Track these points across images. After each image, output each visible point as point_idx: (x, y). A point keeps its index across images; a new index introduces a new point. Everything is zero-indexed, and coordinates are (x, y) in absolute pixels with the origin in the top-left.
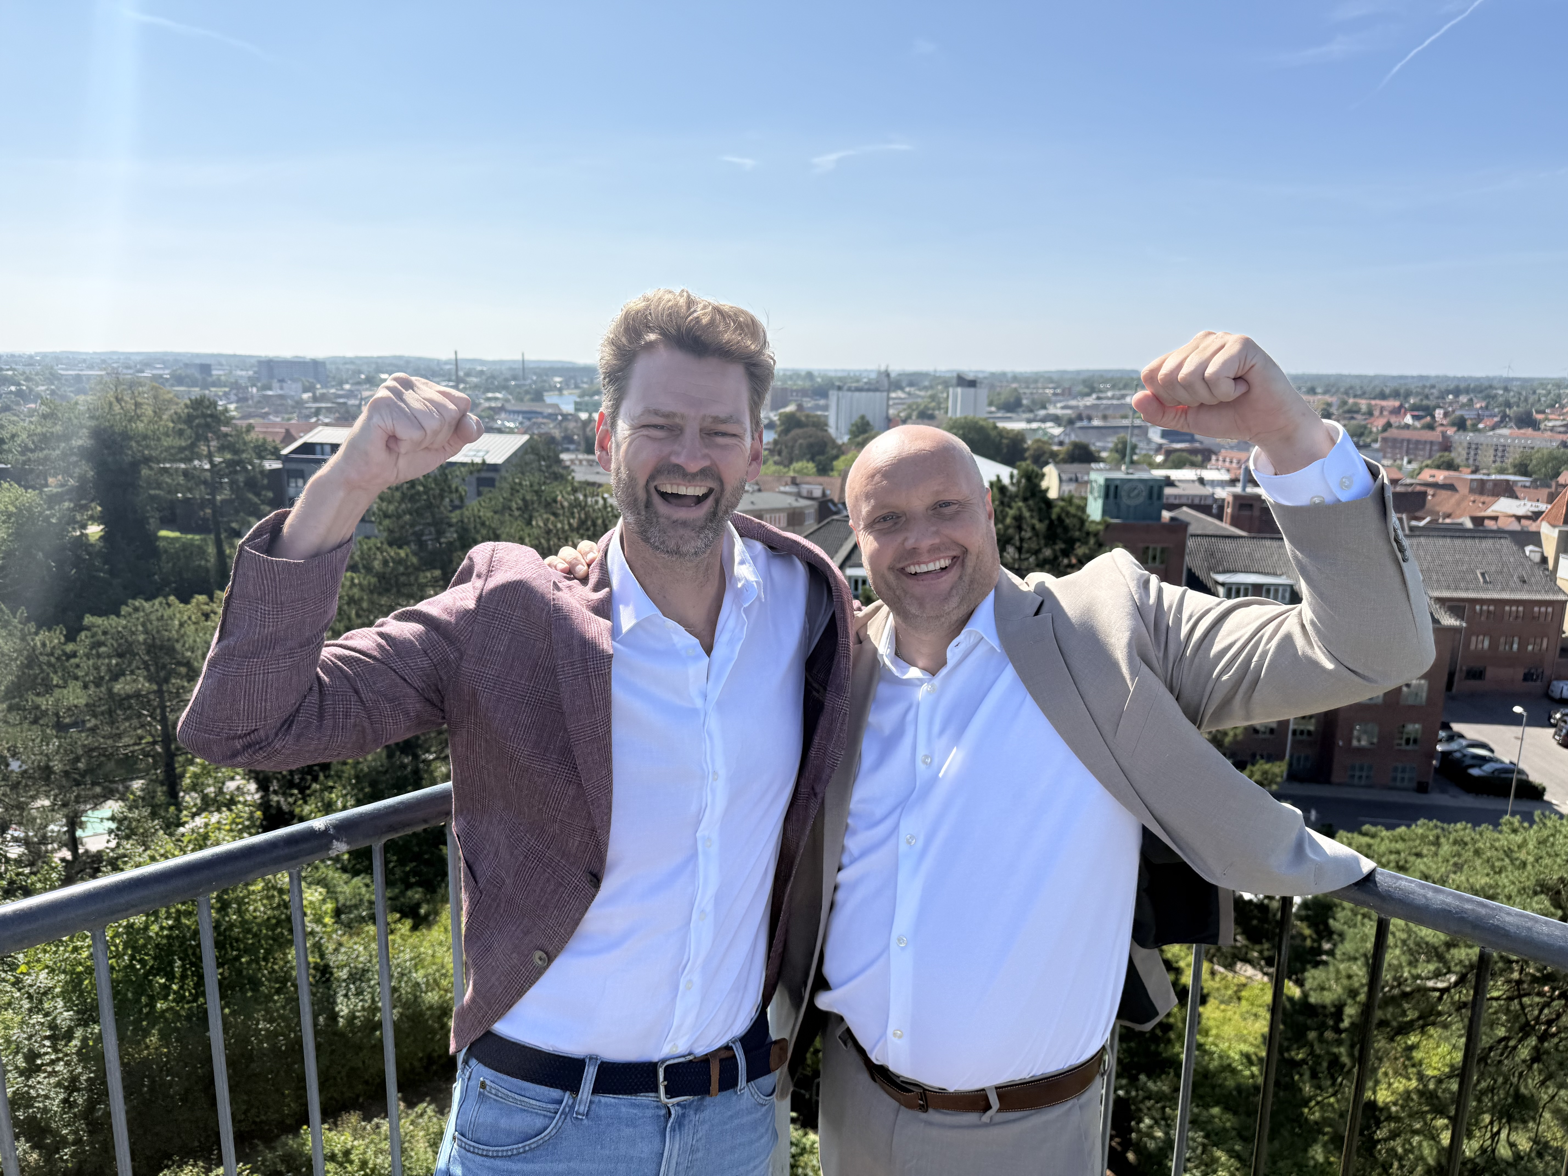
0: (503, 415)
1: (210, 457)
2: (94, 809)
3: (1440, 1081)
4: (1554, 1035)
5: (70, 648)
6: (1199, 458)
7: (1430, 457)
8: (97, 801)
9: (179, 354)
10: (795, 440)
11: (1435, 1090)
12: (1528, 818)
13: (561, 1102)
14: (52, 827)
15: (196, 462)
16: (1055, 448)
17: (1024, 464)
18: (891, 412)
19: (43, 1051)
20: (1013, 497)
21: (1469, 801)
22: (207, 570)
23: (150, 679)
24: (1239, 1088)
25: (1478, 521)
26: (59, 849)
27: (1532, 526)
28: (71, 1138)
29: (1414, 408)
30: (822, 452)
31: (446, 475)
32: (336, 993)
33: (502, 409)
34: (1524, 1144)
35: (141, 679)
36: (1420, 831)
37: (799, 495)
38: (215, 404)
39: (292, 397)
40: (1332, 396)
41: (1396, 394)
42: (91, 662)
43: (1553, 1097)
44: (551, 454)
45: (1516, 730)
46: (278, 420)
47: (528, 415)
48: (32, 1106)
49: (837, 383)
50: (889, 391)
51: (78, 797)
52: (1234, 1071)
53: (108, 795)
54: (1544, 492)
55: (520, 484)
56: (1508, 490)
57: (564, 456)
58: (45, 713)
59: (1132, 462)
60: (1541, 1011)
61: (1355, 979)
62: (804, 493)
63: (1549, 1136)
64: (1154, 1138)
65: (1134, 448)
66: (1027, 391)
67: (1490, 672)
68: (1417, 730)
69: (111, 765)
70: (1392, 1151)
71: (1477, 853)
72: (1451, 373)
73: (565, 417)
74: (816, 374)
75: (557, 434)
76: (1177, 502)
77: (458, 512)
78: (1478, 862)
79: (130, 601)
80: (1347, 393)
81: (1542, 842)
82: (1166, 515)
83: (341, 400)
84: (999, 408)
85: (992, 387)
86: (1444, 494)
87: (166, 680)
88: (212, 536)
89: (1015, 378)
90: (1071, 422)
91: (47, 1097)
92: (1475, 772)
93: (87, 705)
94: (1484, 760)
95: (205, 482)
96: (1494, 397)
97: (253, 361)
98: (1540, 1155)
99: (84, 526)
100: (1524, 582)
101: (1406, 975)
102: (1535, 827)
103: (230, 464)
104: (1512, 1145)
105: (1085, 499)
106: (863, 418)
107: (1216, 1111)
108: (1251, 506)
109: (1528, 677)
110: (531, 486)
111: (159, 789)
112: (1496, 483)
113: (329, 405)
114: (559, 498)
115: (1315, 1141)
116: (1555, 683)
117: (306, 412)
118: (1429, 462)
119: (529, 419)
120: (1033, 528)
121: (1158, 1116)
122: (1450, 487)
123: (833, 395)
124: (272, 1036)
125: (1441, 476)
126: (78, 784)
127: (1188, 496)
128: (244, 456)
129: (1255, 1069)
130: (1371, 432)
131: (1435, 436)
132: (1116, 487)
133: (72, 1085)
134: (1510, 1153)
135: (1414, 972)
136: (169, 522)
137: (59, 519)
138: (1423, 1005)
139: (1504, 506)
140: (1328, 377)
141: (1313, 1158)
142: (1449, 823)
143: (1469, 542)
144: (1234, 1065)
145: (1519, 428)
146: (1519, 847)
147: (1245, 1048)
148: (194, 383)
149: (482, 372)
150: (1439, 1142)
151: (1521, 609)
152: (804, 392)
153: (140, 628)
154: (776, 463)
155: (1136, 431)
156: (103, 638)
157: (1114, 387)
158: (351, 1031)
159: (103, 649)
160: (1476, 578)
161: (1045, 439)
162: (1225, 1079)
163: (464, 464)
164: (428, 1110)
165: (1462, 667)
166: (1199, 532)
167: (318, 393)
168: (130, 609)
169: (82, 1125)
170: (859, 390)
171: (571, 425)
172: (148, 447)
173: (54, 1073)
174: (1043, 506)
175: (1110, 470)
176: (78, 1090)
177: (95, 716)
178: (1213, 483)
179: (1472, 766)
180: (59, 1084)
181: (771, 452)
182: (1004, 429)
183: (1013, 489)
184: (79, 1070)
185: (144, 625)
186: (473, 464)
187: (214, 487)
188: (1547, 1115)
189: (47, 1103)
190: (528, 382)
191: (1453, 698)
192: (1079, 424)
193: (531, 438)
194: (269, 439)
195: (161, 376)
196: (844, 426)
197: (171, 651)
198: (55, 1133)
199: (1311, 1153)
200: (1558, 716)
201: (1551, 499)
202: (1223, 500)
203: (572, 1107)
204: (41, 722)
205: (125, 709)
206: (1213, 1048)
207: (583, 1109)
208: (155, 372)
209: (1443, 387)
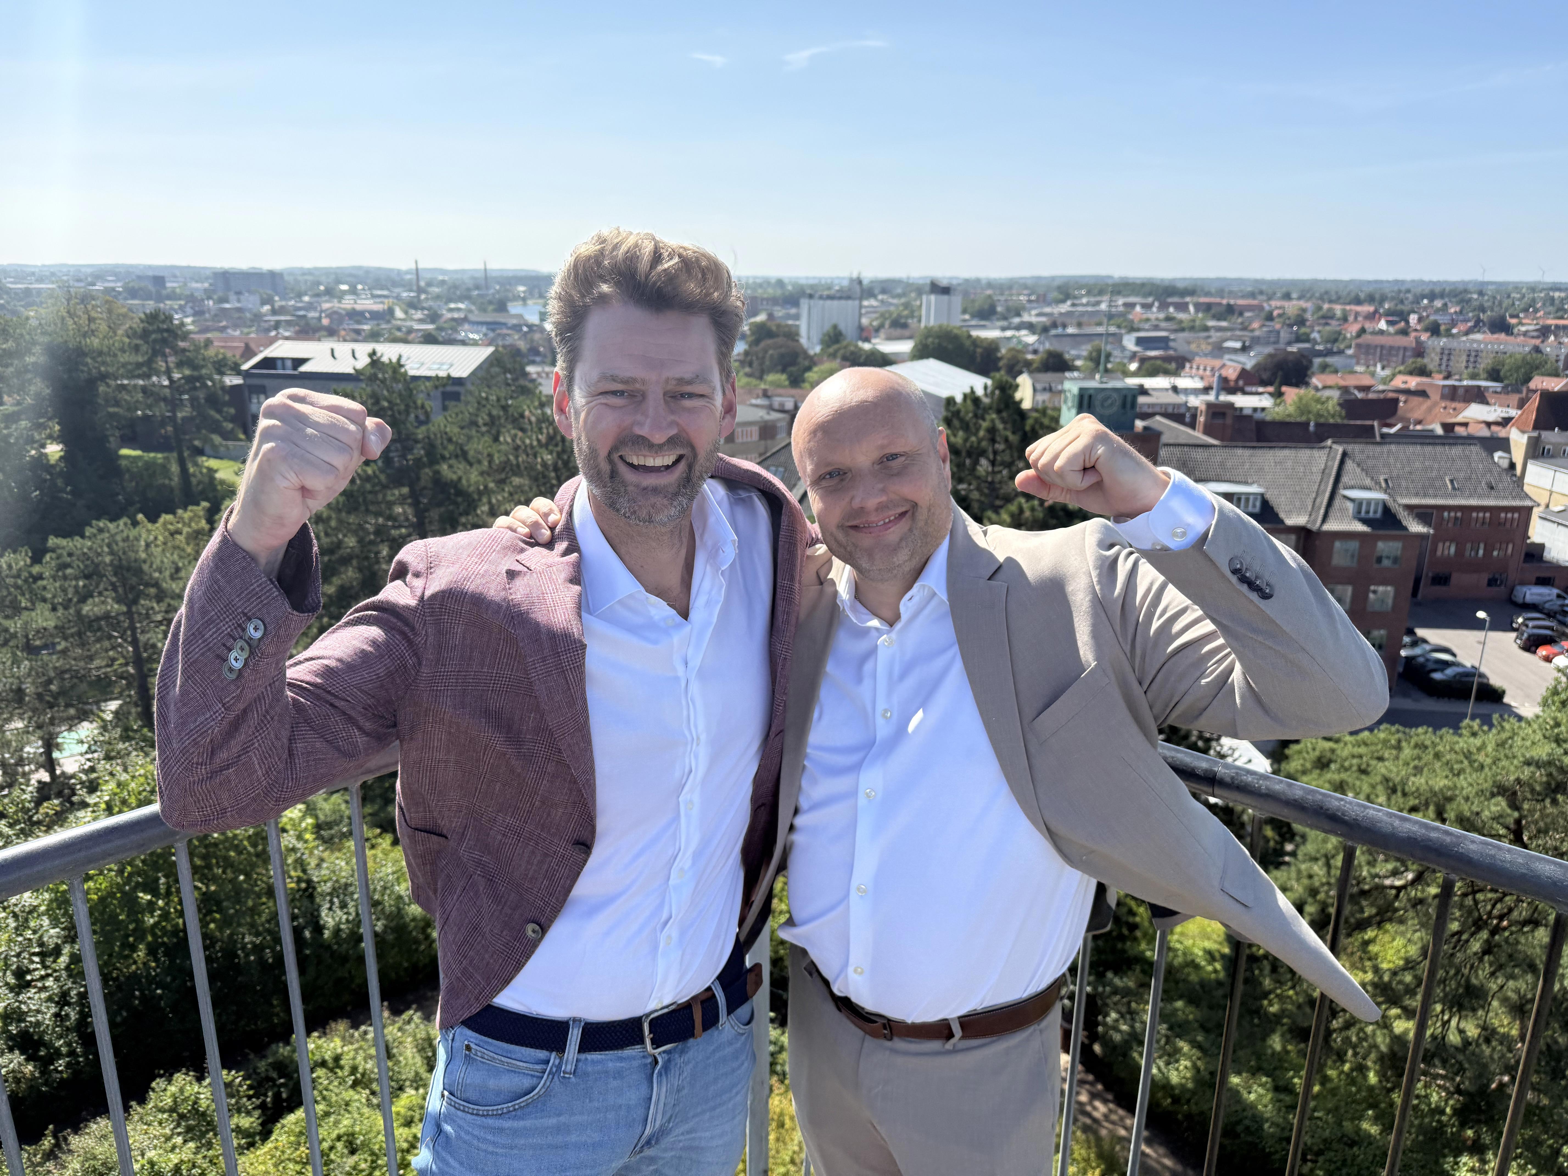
0: (466, 326)
1: (168, 373)
2: (70, 730)
3: (1394, 973)
4: (1505, 929)
5: (36, 569)
6: (1173, 366)
7: (1403, 363)
8: (73, 722)
9: (132, 266)
10: (765, 351)
11: (1390, 982)
12: (1487, 721)
13: (548, 1062)
14: (27, 749)
15: (155, 379)
16: (1030, 357)
17: (997, 375)
18: (865, 321)
19: (32, 967)
20: (987, 409)
21: (1430, 705)
22: (172, 490)
23: (118, 601)
24: (1203, 984)
25: (1448, 427)
26: (37, 770)
27: (1502, 432)
28: (64, 1050)
29: (1388, 313)
30: (794, 363)
31: (411, 390)
32: (320, 906)
33: (465, 320)
34: (1472, 1031)
35: (109, 600)
36: (1382, 735)
37: (770, 408)
38: (170, 318)
39: (250, 310)
40: (1308, 300)
41: (1371, 299)
42: (57, 584)
43: (1502, 987)
44: (517, 366)
45: (1479, 635)
46: (237, 333)
47: (492, 326)
48: (24, 1021)
49: (808, 291)
50: (861, 299)
51: (52, 719)
52: (1197, 967)
53: (84, 716)
54: (1515, 398)
55: (487, 399)
56: (1479, 396)
57: (531, 369)
58: (14, 636)
59: (1106, 371)
60: (1493, 906)
61: (1316, 879)
62: (776, 406)
63: (1496, 1023)
64: (1120, 1031)
65: (1108, 355)
66: (1002, 298)
67: (1457, 579)
68: (1382, 637)
69: (84, 686)
70: (1347, 1040)
71: (1437, 756)
72: (1427, 278)
73: (530, 327)
74: (786, 281)
75: (522, 345)
76: (1150, 411)
77: (423, 428)
78: (1437, 765)
79: (94, 522)
80: (1321, 298)
81: (1501, 745)
82: (1139, 424)
83: (301, 313)
84: (973, 316)
85: (966, 294)
86: (1415, 400)
87: (135, 602)
88: (175, 455)
89: (990, 285)
90: (1045, 330)
91: (38, 1011)
92: (1437, 676)
93: (56, 627)
94: (1446, 664)
95: (165, 399)
96: (1469, 300)
97: (208, 273)
98: (1488, 1041)
99: (43, 446)
100: (1492, 488)
101: (1365, 873)
102: (1494, 731)
103: (189, 379)
104: (1461, 1032)
105: (1059, 410)
106: (835, 327)
107: (1179, 1004)
108: (1223, 415)
109: (1492, 582)
110: (498, 400)
111: (133, 710)
112: (1468, 389)
113: (288, 318)
114: (527, 413)
115: (1273, 1031)
116: (1518, 588)
117: (266, 325)
118: (1402, 368)
119: (493, 330)
120: (1006, 440)
121: (1124, 1010)
122: (1422, 393)
123: (804, 303)
124: (258, 949)
125: (1413, 382)
126: (51, 706)
127: (1161, 405)
128: (204, 371)
129: (1218, 966)
130: (1345, 338)
131: (1409, 341)
132: (1090, 397)
133: (63, 1000)
134: (1459, 1039)
135: (1373, 871)
136: (130, 441)
137: (17, 439)
138: (1381, 902)
139: (1475, 412)
140: (1303, 282)
141: (1271, 1047)
142: (1411, 727)
143: (1439, 449)
144: (1198, 960)
145: (1493, 332)
146: (1479, 749)
147: (1208, 945)
148: (149, 298)
149: (443, 282)
150: (1391, 1031)
151: (1488, 515)
152: (774, 301)
153: (106, 549)
154: (747, 375)
155: (1110, 339)
156: (68, 560)
157: (1089, 293)
158: (337, 943)
159: (69, 571)
160: (1445, 485)
161: (1020, 347)
162: (1189, 974)
163: (428, 378)
164: (415, 1018)
165: (1428, 573)
166: (1171, 441)
167: (277, 305)
168: (94, 531)
169: (73, 1036)
170: (830, 298)
171: (537, 336)
172: (104, 363)
173: (44, 988)
174: (1017, 417)
175: (1084, 379)
176: (69, 1004)
177: (65, 638)
178: (1186, 392)
179: (1435, 670)
180: (50, 999)
181: (742, 363)
182: (978, 338)
183: (986, 400)
184: (70, 985)
185: (109, 546)
186: (437, 378)
187: (174, 404)
188: (1495, 1003)
189: (40, 1017)
190: (491, 291)
191: (1419, 604)
192: (1053, 332)
193: (496, 351)
194: (229, 354)
195: (113, 289)
196: (816, 336)
197: (139, 572)
198: (48, 1045)
199: (1270, 1042)
200: (1520, 620)
201: (1521, 405)
202: (1196, 408)
203: (559, 1067)
204: (11, 644)
205: (95, 631)
206: (1178, 946)
207: (570, 1068)
208: (107, 285)
209: (1418, 290)
